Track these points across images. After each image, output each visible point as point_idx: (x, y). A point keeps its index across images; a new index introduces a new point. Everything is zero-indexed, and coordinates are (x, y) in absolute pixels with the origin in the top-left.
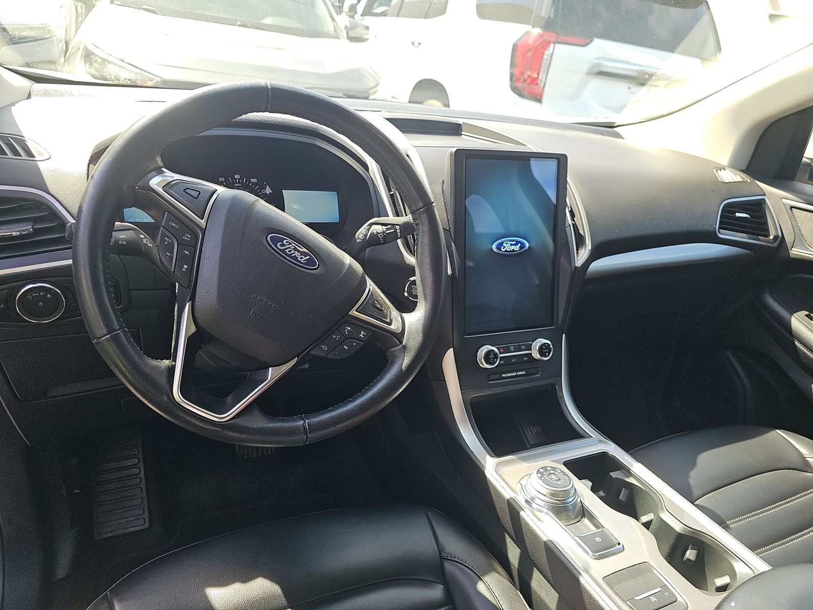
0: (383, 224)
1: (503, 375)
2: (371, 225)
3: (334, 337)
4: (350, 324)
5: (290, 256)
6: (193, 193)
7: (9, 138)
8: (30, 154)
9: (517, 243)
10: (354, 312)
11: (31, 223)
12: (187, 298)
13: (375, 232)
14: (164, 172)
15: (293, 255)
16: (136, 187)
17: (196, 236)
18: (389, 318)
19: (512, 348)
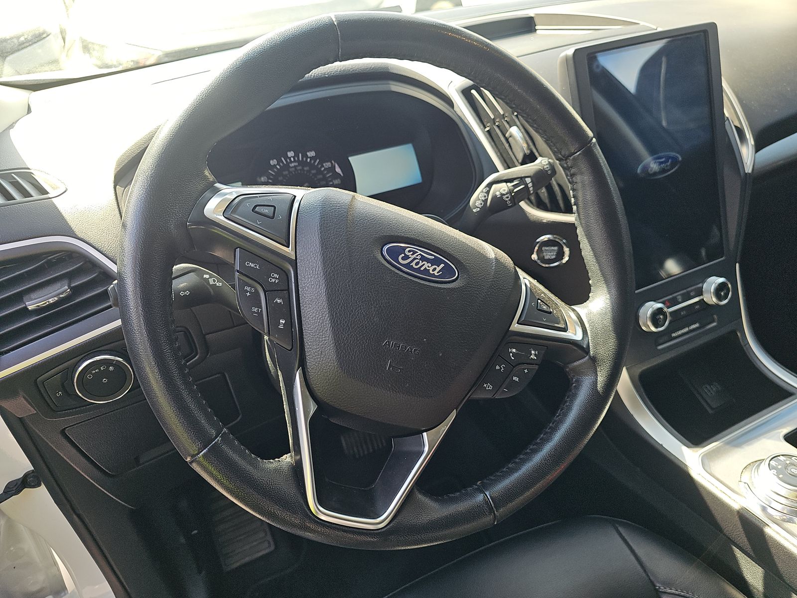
0: (507, 181)
1: (674, 335)
2: (490, 185)
3: (498, 367)
4: (514, 344)
5: (418, 270)
6: (266, 211)
7: (13, 175)
8: (43, 191)
9: (668, 158)
10: (515, 327)
11: (66, 282)
12: (295, 365)
13: (498, 193)
14: (218, 190)
15: (422, 269)
16: (188, 224)
17: (285, 272)
18: (562, 322)
19: (680, 299)
